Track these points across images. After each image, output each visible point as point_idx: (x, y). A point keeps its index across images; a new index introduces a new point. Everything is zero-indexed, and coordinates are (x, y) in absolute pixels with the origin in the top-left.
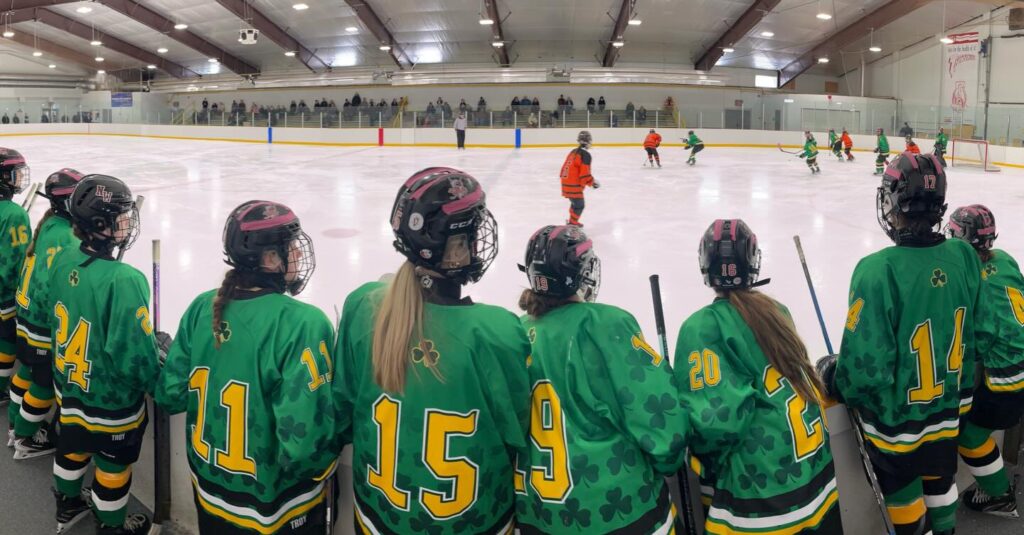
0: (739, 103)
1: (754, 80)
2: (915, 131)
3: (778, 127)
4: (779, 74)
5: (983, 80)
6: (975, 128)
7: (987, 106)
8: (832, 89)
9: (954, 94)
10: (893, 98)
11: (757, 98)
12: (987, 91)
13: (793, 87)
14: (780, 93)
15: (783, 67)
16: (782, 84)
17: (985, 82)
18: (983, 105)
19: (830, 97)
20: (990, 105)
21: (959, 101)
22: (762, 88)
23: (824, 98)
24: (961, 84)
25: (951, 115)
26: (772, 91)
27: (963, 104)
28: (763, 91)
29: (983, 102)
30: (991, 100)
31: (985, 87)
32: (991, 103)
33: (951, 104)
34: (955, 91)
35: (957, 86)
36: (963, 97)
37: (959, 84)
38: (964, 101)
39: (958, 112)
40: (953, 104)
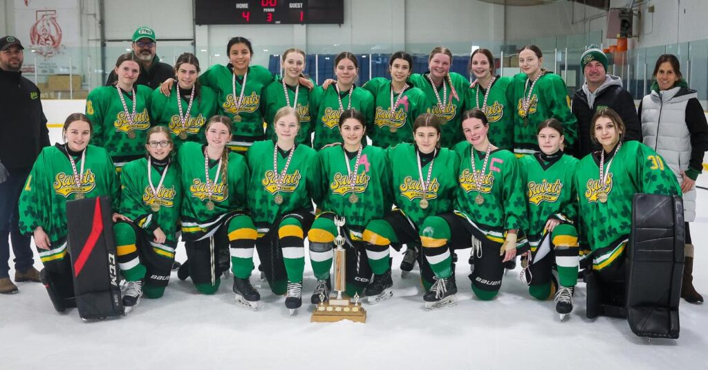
6: (83, 79)
7: (103, 45)
9: (34, 29)
12: (102, 23)
17: (97, 12)
18: (99, 44)
20: (107, 43)
24: (50, 15)
27: (56, 44)
29: (99, 40)
30: (108, 36)
31: (98, 17)
32: (109, 41)
33: (31, 44)
34: (36, 24)
35: (39, 17)
36: (54, 33)
37: (44, 13)
38: (56, 38)
39: (45, 56)
40: (33, 43)
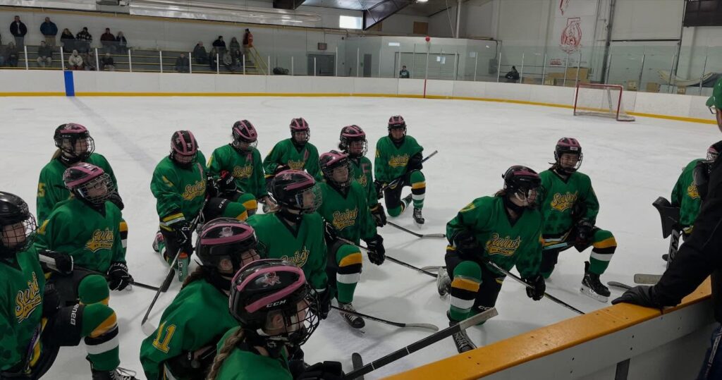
0: (322, 46)
1: (337, 21)
2: (521, 76)
3: (367, 72)
4: (365, 14)
5: (605, 14)
6: (590, 71)
7: (608, 44)
8: (421, 30)
9: (564, 32)
10: (492, 39)
11: (341, 41)
12: (610, 27)
13: (380, 29)
14: (366, 35)
15: (370, 7)
16: (368, 26)
17: (607, 17)
18: (604, 44)
19: (428, 40)
20: (611, 43)
21: (571, 40)
22: (346, 29)
23: (421, 40)
24: (576, 21)
25: (561, 56)
26: (356, 32)
27: (576, 44)
28: (347, 33)
29: (604, 40)
30: (613, 37)
31: (607, 22)
32: (613, 41)
33: (560, 43)
34: (566, 29)
35: (569, 23)
36: (576, 35)
37: (573, 20)
38: (577, 39)
39: (568, 53)
40: (562, 43)
